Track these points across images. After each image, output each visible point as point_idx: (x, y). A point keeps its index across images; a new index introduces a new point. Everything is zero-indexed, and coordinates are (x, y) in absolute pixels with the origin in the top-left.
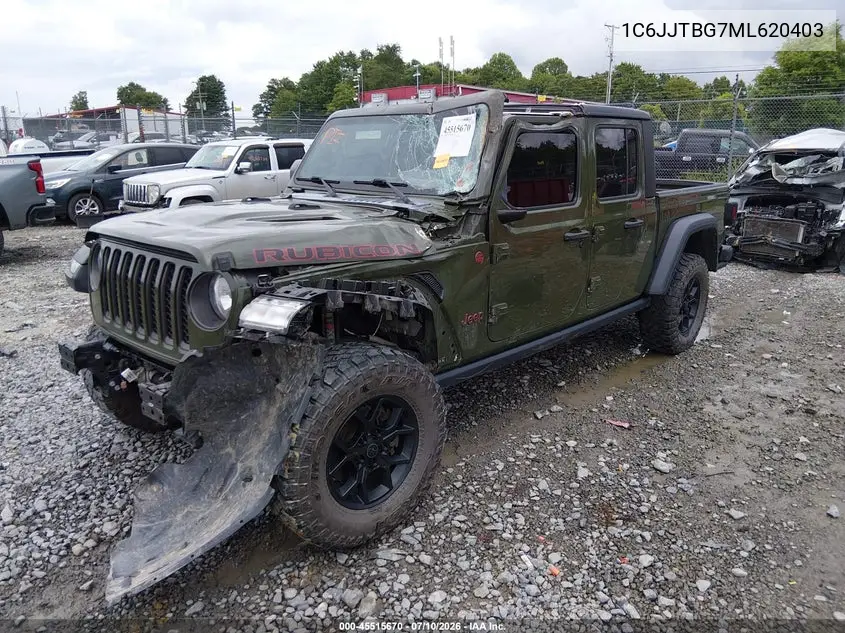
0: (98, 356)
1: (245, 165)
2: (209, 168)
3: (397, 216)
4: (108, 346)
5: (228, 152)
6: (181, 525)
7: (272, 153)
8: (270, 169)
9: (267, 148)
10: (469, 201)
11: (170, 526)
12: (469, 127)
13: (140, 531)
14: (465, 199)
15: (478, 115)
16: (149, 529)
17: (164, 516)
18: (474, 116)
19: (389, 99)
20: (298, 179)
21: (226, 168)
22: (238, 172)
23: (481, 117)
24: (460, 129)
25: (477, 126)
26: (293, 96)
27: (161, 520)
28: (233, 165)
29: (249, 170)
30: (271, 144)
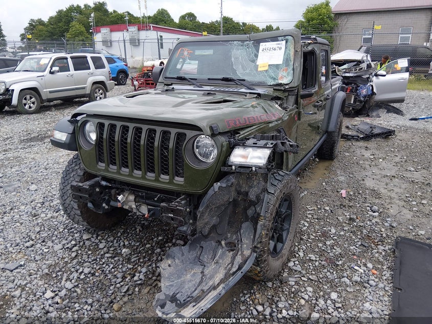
0: (97, 190)
1: (55, 69)
2: (32, 71)
3: (256, 97)
4: (104, 183)
5: (43, 62)
6: (190, 281)
7: (70, 61)
8: (70, 71)
9: (67, 59)
10: (290, 88)
11: (184, 282)
12: (280, 48)
13: (167, 287)
14: (287, 87)
15: (286, 42)
16: (172, 286)
17: (179, 277)
18: (284, 42)
19: (111, 31)
20: (166, 78)
21: (44, 71)
22: (51, 73)
23: (289, 43)
24: (275, 49)
25: (286, 48)
26: (45, 29)
27: (178, 279)
28: (48, 69)
29: (58, 72)
30: (68, 56)
